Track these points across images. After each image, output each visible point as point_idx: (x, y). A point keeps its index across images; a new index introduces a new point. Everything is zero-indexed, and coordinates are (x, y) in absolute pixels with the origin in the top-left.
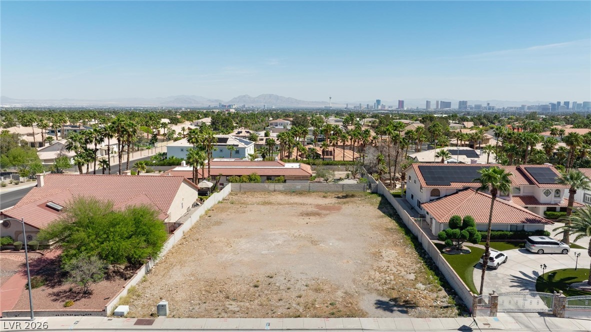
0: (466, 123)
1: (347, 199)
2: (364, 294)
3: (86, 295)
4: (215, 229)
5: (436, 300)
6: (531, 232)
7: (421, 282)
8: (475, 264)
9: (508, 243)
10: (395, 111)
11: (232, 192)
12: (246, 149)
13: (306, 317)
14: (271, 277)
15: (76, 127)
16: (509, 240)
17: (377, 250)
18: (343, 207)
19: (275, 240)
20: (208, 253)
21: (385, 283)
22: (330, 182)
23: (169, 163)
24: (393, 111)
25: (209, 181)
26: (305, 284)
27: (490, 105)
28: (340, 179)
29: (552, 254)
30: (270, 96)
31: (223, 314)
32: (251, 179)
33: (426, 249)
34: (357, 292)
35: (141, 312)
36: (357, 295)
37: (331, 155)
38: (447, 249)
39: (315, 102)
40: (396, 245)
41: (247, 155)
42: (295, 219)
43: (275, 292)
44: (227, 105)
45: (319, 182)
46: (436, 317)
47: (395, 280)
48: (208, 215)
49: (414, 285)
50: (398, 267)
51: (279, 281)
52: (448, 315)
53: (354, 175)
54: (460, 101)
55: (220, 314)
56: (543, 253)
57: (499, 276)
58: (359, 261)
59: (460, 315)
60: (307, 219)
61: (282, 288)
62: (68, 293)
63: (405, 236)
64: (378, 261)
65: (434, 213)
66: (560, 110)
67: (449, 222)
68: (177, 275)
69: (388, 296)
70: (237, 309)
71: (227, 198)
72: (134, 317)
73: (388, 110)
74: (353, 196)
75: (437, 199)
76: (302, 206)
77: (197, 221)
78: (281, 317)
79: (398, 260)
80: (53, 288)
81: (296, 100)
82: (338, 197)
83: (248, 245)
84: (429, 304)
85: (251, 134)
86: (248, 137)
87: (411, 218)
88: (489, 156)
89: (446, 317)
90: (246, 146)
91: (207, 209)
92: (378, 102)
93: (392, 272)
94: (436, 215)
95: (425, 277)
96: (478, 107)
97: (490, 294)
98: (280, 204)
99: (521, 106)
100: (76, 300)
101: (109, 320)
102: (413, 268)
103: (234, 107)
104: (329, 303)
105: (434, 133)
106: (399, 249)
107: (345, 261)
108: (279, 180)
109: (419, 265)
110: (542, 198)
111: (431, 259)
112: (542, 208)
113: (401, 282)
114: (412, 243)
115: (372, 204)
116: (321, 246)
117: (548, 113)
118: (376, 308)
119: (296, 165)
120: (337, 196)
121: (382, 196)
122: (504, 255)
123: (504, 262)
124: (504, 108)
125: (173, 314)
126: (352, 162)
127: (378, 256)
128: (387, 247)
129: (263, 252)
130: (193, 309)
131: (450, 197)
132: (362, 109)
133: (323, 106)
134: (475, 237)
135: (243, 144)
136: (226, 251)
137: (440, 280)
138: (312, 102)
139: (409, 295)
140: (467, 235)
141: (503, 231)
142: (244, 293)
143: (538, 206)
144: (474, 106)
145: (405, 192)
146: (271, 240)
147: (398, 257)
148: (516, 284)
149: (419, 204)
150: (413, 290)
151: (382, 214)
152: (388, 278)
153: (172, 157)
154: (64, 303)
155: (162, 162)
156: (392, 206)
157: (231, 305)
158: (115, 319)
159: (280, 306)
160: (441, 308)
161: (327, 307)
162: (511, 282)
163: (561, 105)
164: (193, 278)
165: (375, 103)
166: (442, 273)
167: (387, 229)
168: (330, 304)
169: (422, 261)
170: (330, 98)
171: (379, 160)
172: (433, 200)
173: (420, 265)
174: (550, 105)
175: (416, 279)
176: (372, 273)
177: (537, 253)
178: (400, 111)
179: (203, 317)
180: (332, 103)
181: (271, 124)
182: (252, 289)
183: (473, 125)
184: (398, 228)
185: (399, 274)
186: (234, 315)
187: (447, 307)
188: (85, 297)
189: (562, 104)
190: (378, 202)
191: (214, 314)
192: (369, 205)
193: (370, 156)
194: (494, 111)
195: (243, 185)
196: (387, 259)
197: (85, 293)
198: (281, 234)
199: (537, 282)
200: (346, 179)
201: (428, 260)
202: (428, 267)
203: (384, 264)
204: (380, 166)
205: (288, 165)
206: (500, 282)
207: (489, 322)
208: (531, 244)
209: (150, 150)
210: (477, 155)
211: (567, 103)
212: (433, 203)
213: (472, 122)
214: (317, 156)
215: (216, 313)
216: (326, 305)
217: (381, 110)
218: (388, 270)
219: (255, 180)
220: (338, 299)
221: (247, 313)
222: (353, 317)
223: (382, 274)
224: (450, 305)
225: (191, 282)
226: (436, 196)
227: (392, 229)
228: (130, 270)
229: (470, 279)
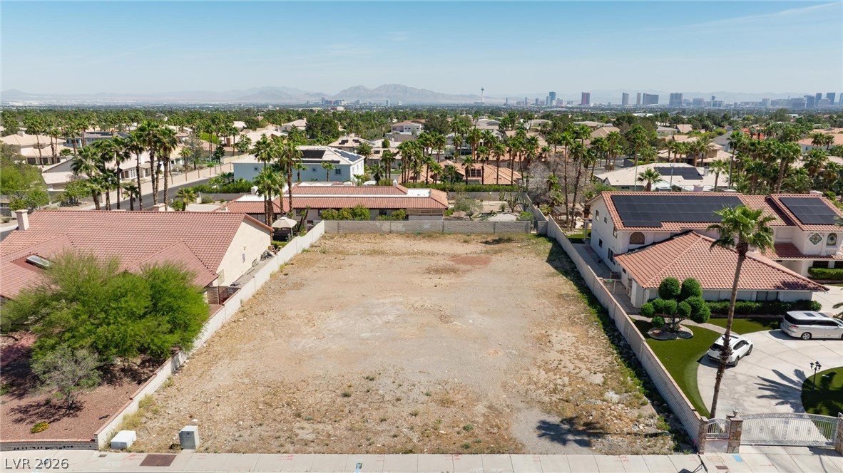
0: (680, 127)
1: (501, 246)
2: (519, 410)
3: (71, 411)
4: (292, 295)
5: (636, 421)
6: (790, 303)
7: (613, 389)
8: (700, 356)
9: (753, 320)
10: (577, 108)
11: (326, 235)
12: (351, 167)
13: (422, 452)
14: (372, 379)
15: (107, 134)
16: (754, 316)
17: (544, 332)
18: (494, 258)
19: (384, 314)
20: (275, 336)
21: (555, 391)
22: (475, 217)
23: (236, 189)
24: (573, 108)
25: (291, 218)
26: (425, 392)
27: (716, 99)
28: (492, 214)
29: (824, 339)
30: (396, 87)
31: (289, 446)
32: (355, 214)
33: (622, 330)
34: (508, 406)
35: (156, 442)
36: (508, 410)
37: (479, 176)
38: (655, 331)
39: (461, 95)
40: (573, 323)
41: (352, 176)
42: (417, 279)
43: (375, 406)
44: (333, 100)
45: (459, 218)
46: (637, 454)
47: (570, 385)
48: (284, 272)
49: (602, 394)
50: (576, 361)
51: (385, 386)
52: (656, 449)
53: (512, 205)
54: (672, 94)
55: (282, 446)
56: (811, 339)
57: (740, 377)
58: (514, 351)
59: (677, 449)
60: (435, 279)
61: (387, 398)
62: (43, 408)
63: (588, 308)
64: (543, 350)
65: (635, 272)
66: (820, 106)
67: (660, 288)
68: (223, 375)
69: (559, 414)
70: (311, 437)
71: (317, 244)
72: (142, 452)
73: (566, 107)
74: (509, 240)
75: (640, 248)
76: (430, 257)
77: (266, 283)
78: (381, 452)
79: (576, 348)
80: (20, 399)
81: (433, 92)
82: (487, 243)
83: (341, 322)
84: (625, 429)
85: (361, 144)
86: (357, 149)
87: (598, 279)
88: (717, 177)
89: (654, 453)
90: (351, 163)
91: (282, 263)
92: (552, 95)
93: (567, 370)
94: (638, 275)
95: (620, 380)
96: (698, 102)
97: (729, 417)
98: (396, 254)
99: (761, 101)
100: (54, 421)
101: (101, 456)
102: (600, 364)
103: (343, 103)
104: (462, 425)
105: (635, 142)
106: (578, 331)
107: (491, 351)
108: (398, 215)
109: (609, 359)
110: (807, 246)
111: (628, 347)
112: (806, 263)
113: (581, 389)
114: (599, 319)
115: (538, 254)
116: (456, 324)
117: (802, 111)
118: (540, 436)
119: (424, 193)
120: (484, 240)
121: (554, 240)
122: (747, 343)
123: (747, 354)
124: (736, 104)
125: (207, 445)
126: (510, 187)
127: (543, 341)
128: (560, 326)
129: (362, 335)
130: (240, 436)
131: (660, 245)
132: (529, 105)
133: (471, 102)
134: (701, 312)
135: (347, 159)
136: (305, 333)
137: (644, 386)
138: (457, 96)
139: (594, 413)
140: (689, 309)
141: (744, 301)
142: (325, 408)
143: (800, 259)
144: (691, 101)
145: (590, 235)
146: (377, 314)
147: (576, 344)
148: (768, 393)
149: (611, 255)
150: (599, 402)
151: (553, 270)
152: (559, 381)
153: (241, 180)
154: (32, 426)
155: (225, 188)
156: (569, 258)
157: (303, 428)
158: (112, 455)
159: (383, 431)
160: (646, 436)
161: (458, 433)
162: (760, 388)
163: (822, 98)
164: (246, 380)
165: (547, 97)
166: (646, 373)
167: (560, 296)
168: (464, 428)
169: (615, 352)
170: (483, 90)
171: (551, 185)
172: (634, 250)
173: (611, 358)
174: (805, 99)
175: (604, 383)
176: (534, 371)
177: (801, 339)
178: (585, 108)
179: (254, 451)
180: (485, 97)
181: (394, 129)
182: (340, 400)
183: (691, 129)
184: (577, 293)
185: (577, 373)
186: (306, 447)
187: (655, 435)
188: (68, 415)
189: (824, 97)
190: (548, 251)
191: (273, 446)
192: (533, 255)
193: (537, 179)
194: (721, 108)
195: (343, 223)
196: (559, 347)
197: (70, 408)
198: (394, 304)
199: (803, 391)
200: (500, 212)
201: (625, 350)
202: (624, 361)
203: (553, 355)
204: (552, 194)
205: (412, 193)
206: (741, 389)
207: (725, 464)
208: (790, 324)
209: (213, 169)
210: (699, 174)
211: (831, 96)
212: (633, 255)
213: (690, 125)
214: (458, 177)
215: (275, 443)
216: (457, 429)
217: (556, 107)
218: (560, 366)
219: (360, 216)
220: (477, 419)
221: (327, 445)
222: (499, 452)
223: (551, 374)
224: (660, 431)
225: (243, 387)
226: (638, 243)
227: (568, 295)
228: (149, 367)
229: (692, 384)
